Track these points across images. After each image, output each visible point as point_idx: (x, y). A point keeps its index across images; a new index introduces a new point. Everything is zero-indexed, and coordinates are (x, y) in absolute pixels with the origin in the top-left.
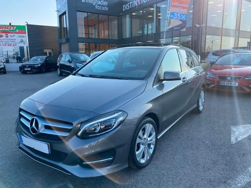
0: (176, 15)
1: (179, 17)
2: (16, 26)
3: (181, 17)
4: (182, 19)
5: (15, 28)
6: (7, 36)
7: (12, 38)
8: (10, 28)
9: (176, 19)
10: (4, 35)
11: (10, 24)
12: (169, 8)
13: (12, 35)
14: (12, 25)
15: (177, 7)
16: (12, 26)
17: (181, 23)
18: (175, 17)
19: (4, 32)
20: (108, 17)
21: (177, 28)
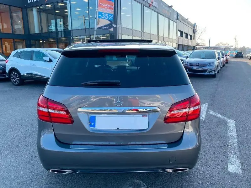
0: (104, 15)
1: (106, 17)
3: (109, 17)
4: (110, 18)
9: (104, 18)
12: (97, 8)
15: (104, 7)
17: (109, 22)
18: (103, 16)
20: (10, 8)
21: (105, 28)
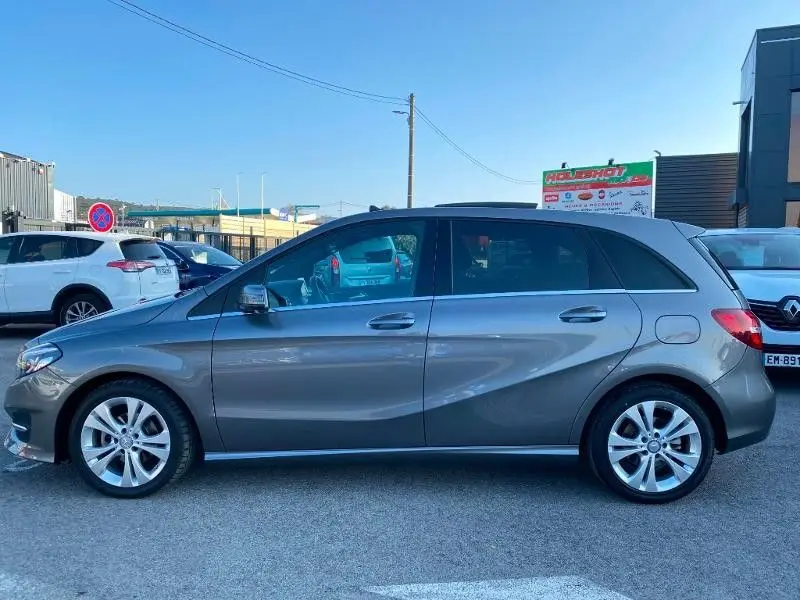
2: (628, 165)
5: (625, 171)
6: (601, 195)
7: (614, 200)
8: (613, 174)
10: (595, 192)
11: (611, 162)
13: (614, 190)
14: (615, 163)
16: (618, 166)
19: (595, 186)
